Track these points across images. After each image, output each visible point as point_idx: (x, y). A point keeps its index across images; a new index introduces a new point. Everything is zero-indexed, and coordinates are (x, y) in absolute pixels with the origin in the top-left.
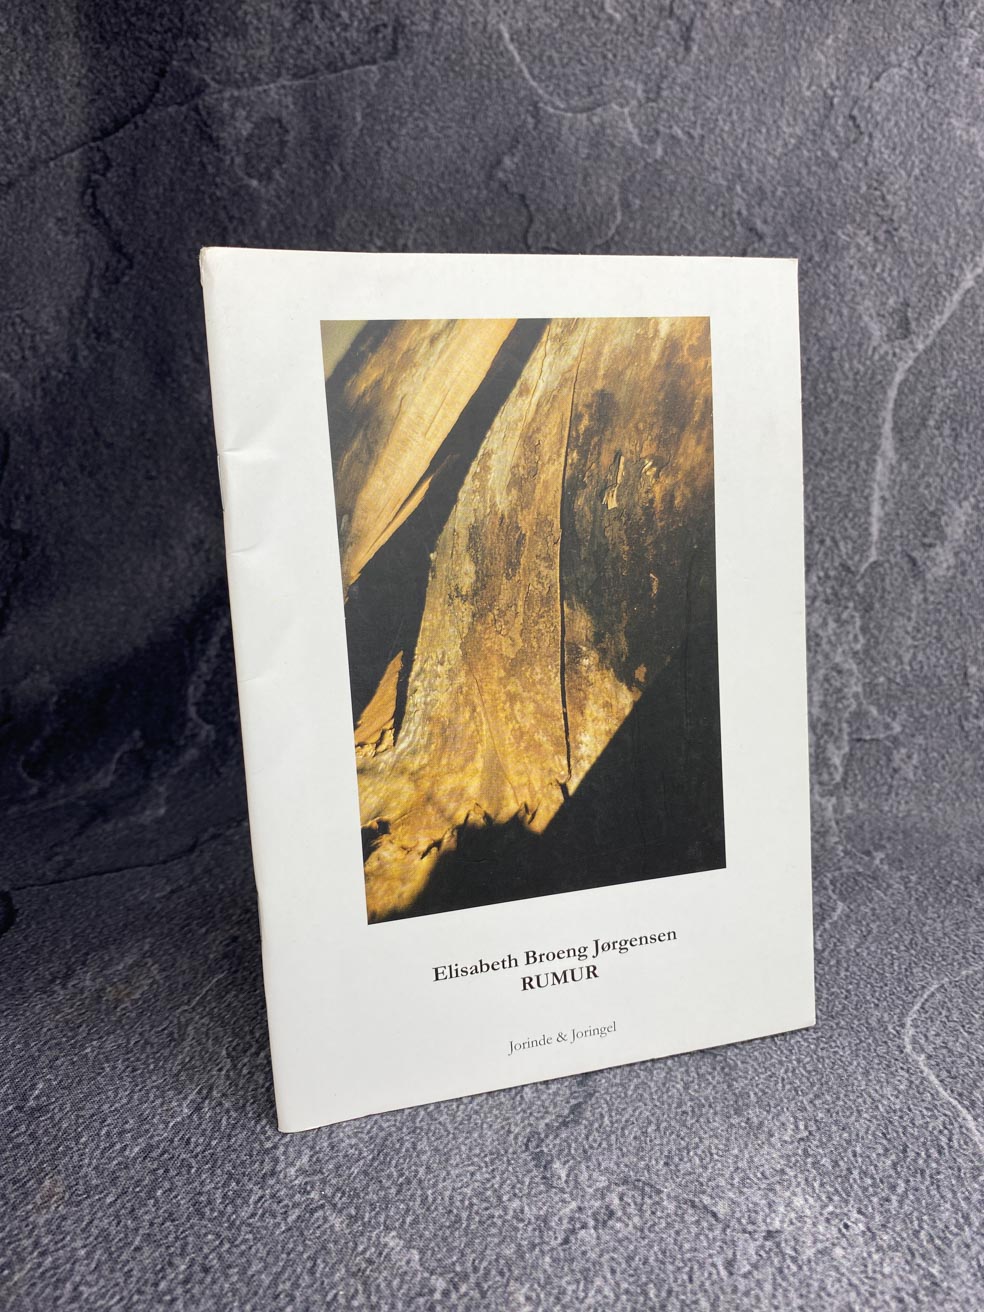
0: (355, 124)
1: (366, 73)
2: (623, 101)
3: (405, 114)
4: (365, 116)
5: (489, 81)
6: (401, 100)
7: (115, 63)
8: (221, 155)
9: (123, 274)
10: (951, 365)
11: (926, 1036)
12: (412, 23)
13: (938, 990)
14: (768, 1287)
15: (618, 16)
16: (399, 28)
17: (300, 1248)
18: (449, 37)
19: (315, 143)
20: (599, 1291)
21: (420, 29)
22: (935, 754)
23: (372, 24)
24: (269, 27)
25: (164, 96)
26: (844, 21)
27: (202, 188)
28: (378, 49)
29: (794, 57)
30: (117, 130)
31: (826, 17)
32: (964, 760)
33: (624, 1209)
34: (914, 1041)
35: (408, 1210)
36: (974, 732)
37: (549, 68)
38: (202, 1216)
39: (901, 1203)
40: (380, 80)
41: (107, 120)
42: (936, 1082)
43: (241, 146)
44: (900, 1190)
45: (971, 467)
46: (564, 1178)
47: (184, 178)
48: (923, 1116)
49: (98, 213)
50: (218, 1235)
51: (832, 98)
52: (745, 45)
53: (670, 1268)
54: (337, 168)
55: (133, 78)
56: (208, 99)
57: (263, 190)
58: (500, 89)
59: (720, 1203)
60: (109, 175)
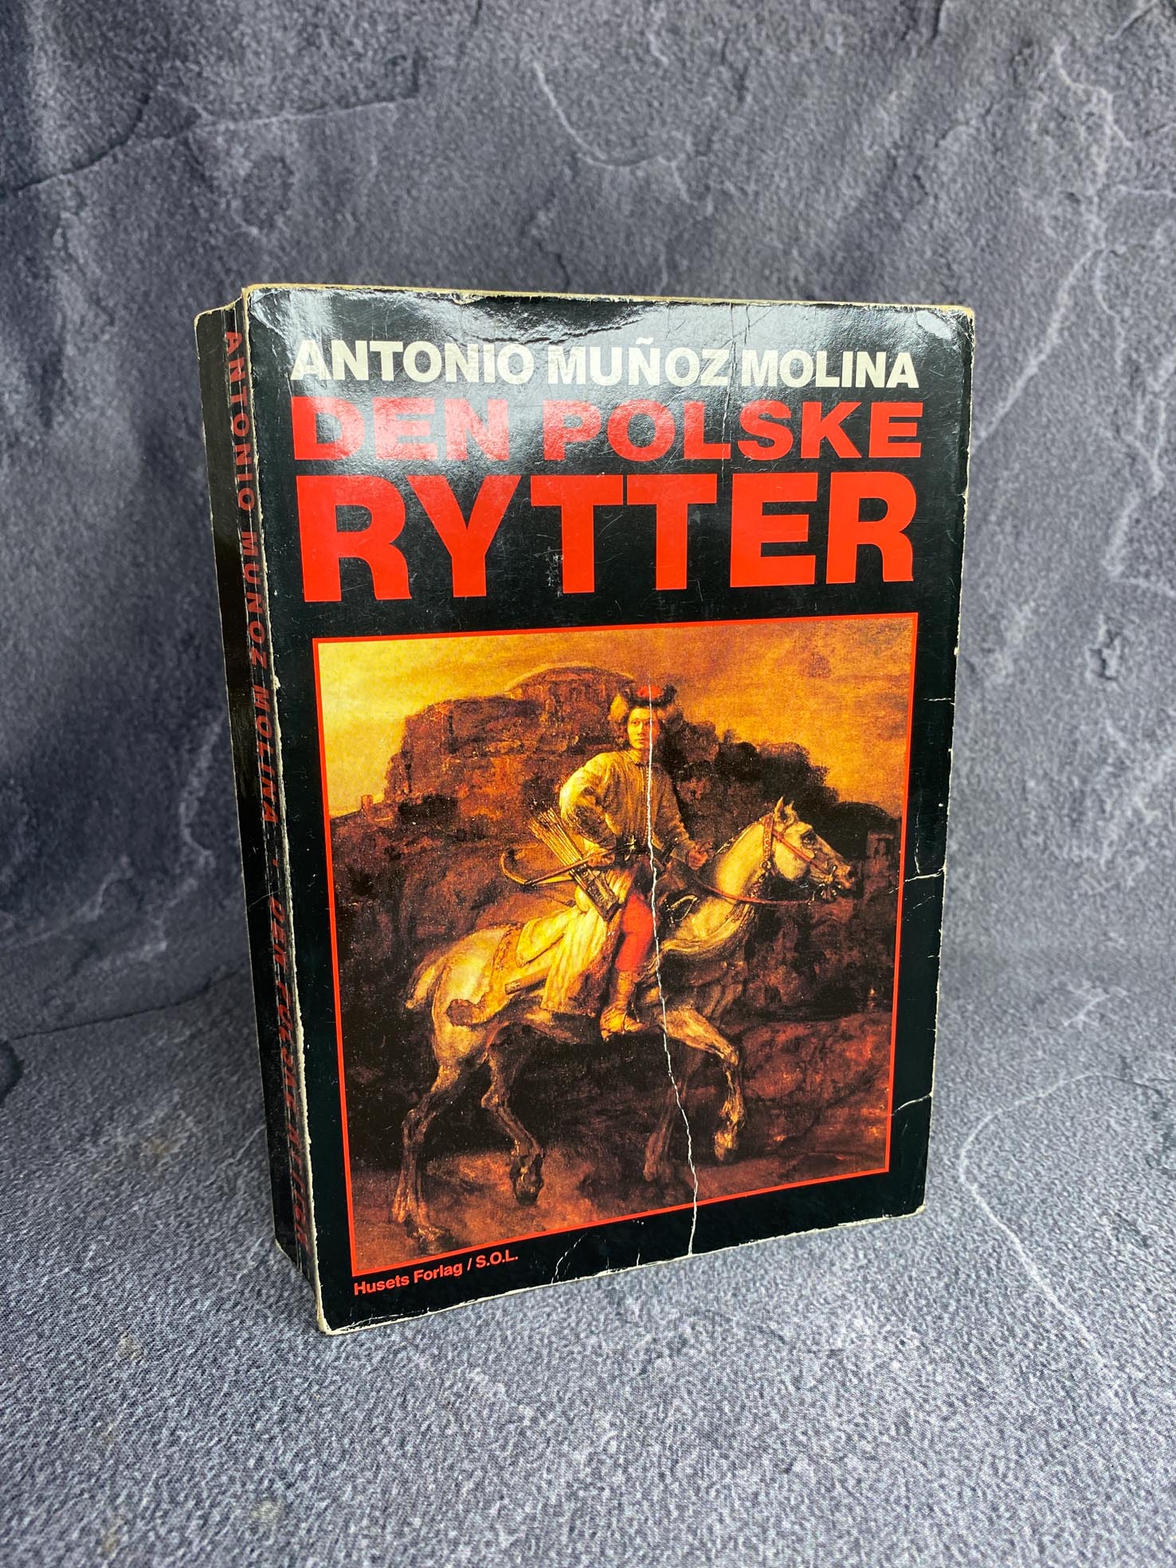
0: (370, 168)
1: (383, 111)
2: (668, 153)
3: (427, 160)
4: (381, 161)
5: (522, 125)
6: (422, 143)
7: (89, 83)
8: (215, 197)
9: (103, 332)
10: (1014, 457)
11: (979, 1167)
12: (435, 57)
13: (992, 1121)
14: (832, 1399)
15: (664, 60)
16: (420, 61)
17: (388, 1386)
18: (476, 74)
19: (323, 188)
20: (678, 1410)
21: (443, 63)
22: (993, 874)
23: (389, 56)
24: (269, 51)
25: (148, 125)
26: (908, 76)
27: (194, 234)
28: (395, 84)
29: (855, 112)
30: (92, 162)
31: (889, 70)
32: (1025, 879)
33: (696, 1337)
34: (968, 1172)
35: (489, 1349)
36: (1032, 849)
37: (588, 114)
38: (287, 1362)
39: (952, 1320)
40: (399, 120)
41: (80, 150)
42: (987, 1209)
43: (239, 188)
44: (951, 1309)
45: (1033, 570)
46: (637, 1313)
47: (172, 222)
48: (974, 1241)
49: (70, 256)
50: (306, 1379)
51: (894, 159)
52: (804, 96)
53: (742, 1386)
54: (349, 217)
55: (111, 103)
56: (201, 132)
57: (264, 240)
58: (533, 136)
59: (786, 1328)
60: (83, 214)
